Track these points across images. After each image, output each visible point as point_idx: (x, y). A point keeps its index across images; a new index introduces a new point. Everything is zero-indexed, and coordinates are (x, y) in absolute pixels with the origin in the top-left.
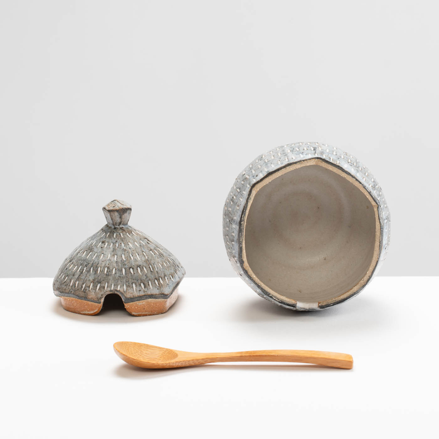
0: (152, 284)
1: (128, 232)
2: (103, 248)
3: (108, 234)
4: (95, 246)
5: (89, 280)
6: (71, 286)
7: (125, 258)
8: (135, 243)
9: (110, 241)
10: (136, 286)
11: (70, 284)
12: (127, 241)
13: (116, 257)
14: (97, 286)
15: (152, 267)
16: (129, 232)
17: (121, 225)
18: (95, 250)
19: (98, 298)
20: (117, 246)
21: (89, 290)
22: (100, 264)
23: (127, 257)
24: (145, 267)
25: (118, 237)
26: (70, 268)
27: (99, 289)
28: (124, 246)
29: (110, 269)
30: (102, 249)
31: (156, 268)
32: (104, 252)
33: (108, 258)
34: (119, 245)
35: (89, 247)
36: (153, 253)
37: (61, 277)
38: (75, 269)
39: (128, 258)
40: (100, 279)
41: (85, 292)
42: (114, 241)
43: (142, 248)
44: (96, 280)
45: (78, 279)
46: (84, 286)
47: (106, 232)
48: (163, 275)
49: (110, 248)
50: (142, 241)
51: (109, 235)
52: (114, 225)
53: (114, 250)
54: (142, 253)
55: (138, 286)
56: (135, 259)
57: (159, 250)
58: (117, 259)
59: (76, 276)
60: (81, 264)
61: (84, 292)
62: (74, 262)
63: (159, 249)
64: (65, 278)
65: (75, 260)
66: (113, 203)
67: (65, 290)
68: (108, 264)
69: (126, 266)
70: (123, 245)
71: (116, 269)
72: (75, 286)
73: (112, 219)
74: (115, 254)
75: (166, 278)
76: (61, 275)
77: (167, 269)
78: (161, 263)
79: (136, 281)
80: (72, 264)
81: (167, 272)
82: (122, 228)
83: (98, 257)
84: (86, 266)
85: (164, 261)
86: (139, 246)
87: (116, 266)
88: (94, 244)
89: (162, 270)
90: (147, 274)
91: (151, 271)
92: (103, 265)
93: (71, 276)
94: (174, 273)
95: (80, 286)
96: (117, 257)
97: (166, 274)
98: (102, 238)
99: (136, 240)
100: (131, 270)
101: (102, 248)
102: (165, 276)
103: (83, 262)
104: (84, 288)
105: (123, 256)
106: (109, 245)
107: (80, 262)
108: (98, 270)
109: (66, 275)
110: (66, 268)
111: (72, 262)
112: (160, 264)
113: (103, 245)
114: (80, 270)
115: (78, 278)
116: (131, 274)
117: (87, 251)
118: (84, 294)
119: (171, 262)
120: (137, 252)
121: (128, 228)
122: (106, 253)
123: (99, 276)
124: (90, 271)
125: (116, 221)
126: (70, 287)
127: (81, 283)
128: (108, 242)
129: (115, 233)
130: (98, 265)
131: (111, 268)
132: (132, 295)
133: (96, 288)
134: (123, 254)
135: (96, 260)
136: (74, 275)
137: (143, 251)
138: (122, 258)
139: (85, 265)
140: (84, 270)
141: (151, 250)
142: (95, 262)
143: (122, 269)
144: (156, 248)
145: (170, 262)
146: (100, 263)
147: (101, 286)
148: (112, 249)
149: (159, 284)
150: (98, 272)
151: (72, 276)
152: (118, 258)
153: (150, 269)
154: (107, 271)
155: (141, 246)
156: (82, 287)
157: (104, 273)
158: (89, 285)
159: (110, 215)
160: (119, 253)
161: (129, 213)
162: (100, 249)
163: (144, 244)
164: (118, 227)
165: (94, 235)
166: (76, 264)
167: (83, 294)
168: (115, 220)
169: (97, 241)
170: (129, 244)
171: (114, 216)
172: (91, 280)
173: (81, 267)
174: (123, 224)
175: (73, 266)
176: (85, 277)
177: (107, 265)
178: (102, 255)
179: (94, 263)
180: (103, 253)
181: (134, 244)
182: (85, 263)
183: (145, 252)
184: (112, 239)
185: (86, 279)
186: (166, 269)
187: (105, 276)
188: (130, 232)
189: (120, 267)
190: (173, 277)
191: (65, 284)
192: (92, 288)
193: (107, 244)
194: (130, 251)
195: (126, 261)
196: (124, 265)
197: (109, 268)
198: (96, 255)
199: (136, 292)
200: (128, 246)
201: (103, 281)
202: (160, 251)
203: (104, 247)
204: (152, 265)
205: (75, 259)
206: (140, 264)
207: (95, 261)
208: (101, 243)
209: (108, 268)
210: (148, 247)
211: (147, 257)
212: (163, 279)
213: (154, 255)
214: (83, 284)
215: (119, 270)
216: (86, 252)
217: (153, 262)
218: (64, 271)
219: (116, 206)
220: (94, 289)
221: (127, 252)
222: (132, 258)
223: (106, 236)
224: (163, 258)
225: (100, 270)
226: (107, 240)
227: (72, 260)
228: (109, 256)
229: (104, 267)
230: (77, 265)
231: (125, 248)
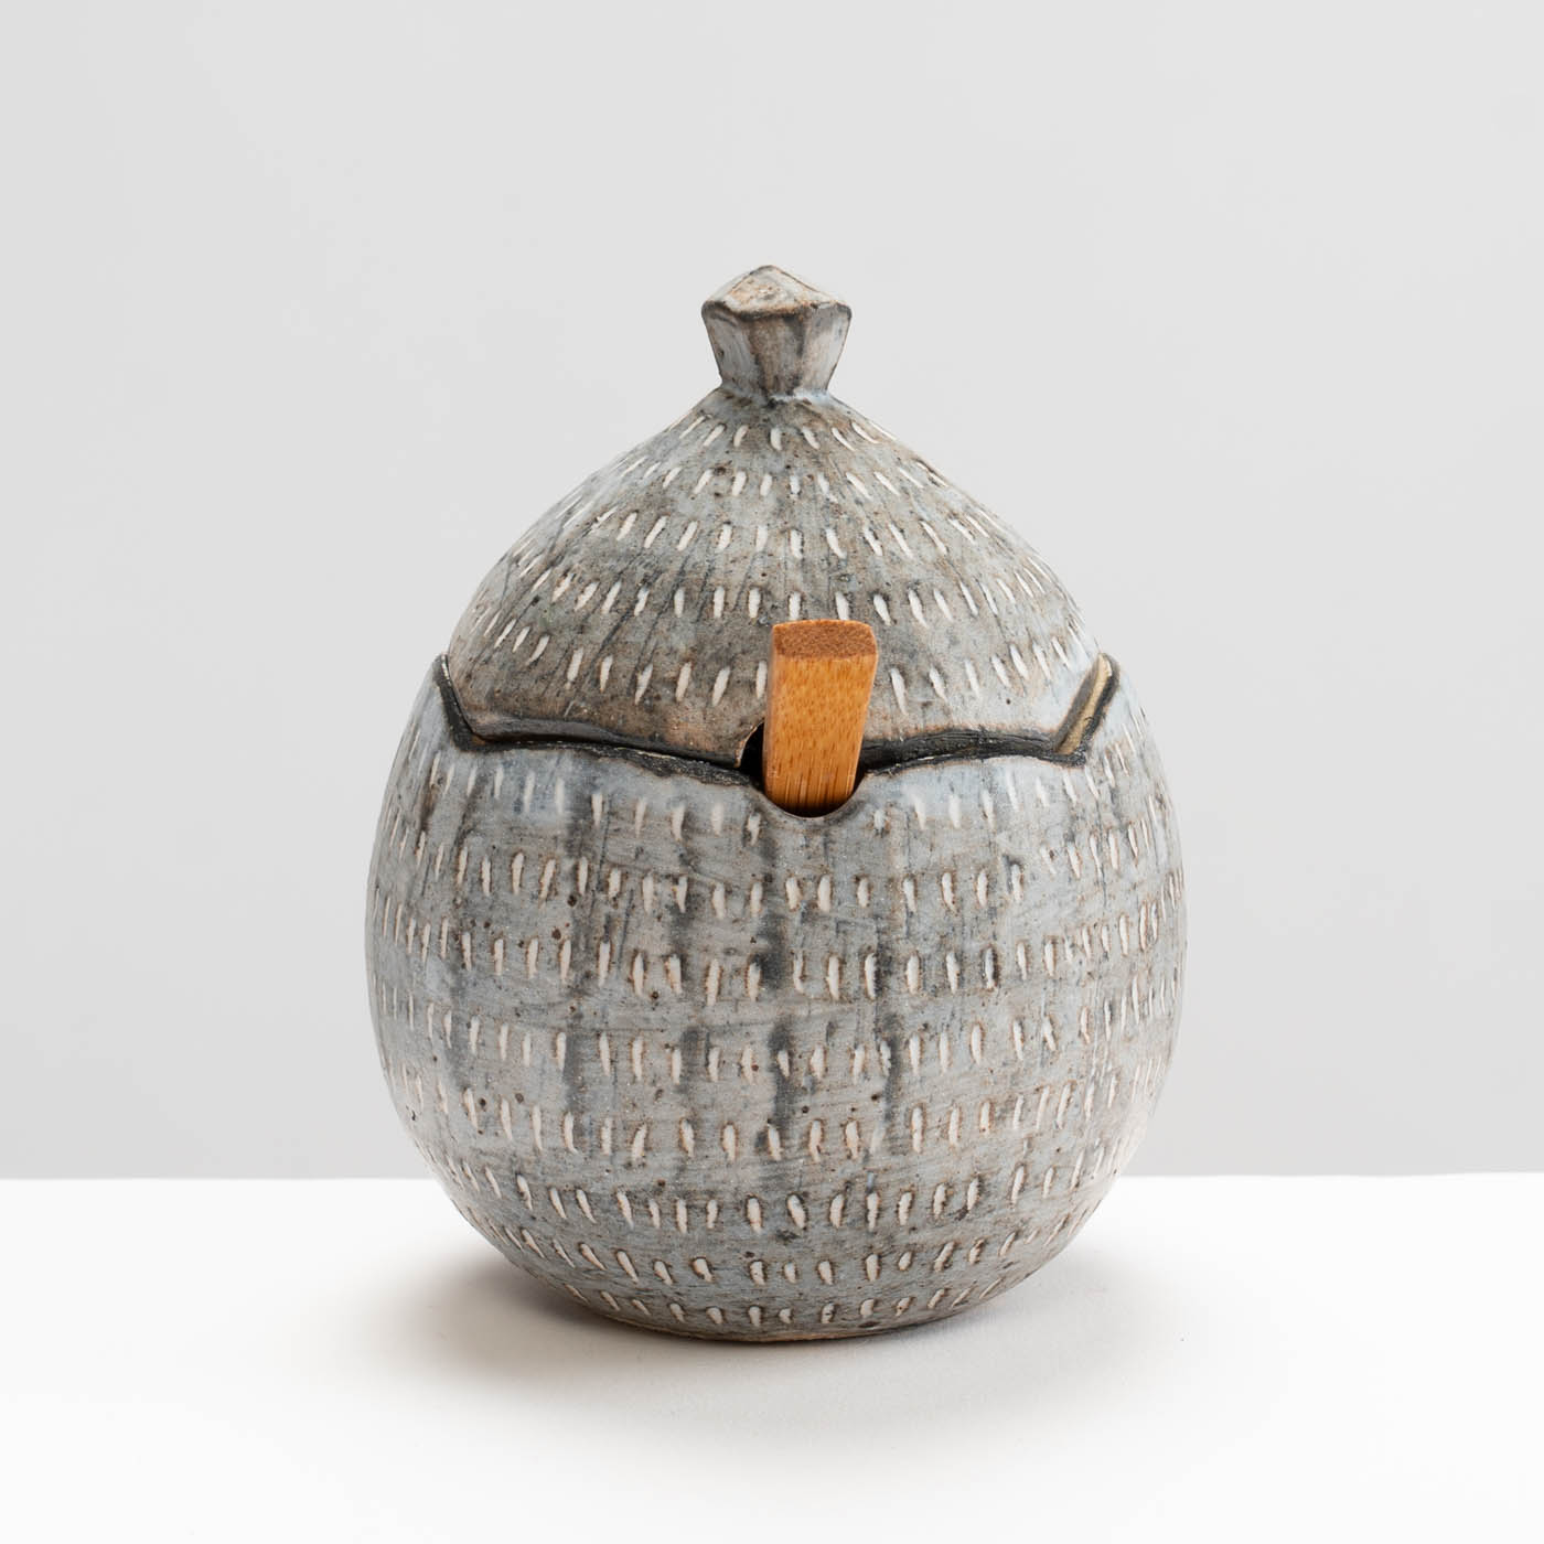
0: (978, 678)
1: (835, 425)
2: (727, 500)
3: (741, 432)
4: (681, 487)
5: (672, 651)
6: (573, 683)
7: (842, 545)
8: (879, 476)
9: (757, 465)
10: (907, 683)
11: (566, 672)
12: (842, 467)
13: (795, 538)
14: (713, 680)
15: (972, 595)
16: (841, 424)
17: (801, 389)
18: (685, 507)
19: (719, 738)
20: (795, 488)
21: (674, 700)
22: (718, 575)
23: (852, 541)
24: (942, 593)
25: (792, 447)
26: (558, 593)
27: (725, 693)
28: (831, 488)
29: (773, 598)
30: (721, 501)
31: (990, 599)
32: (733, 517)
33: (760, 547)
34: (802, 485)
35: (649, 495)
36: (964, 531)
37: (509, 641)
38: (584, 600)
39: (858, 546)
40: (726, 644)
41: (651, 710)
42: (779, 467)
43: (915, 503)
44: (709, 651)
45: (610, 646)
46: (644, 679)
47: (724, 425)
48: (1023, 639)
49: (760, 497)
50: (906, 468)
51: (745, 437)
52: (765, 390)
53: (783, 507)
54: (917, 526)
55: (917, 683)
56: (893, 554)
57: (984, 520)
58: (802, 551)
59: (600, 635)
60: (619, 576)
61: (651, 704)
62: (577, 565)
63: (984, 515)
64: (534, 646)
65: (578, 557)
66: (758, 280)
67: (540, 699)
68: (764, 575)
69: (853, 587)
70: (823, 484)
71: (803, 600)
72: (598, 681)
73: (758, 360)
74: (793, 528)
75: (1038, 651)
76: (507, 631)
77: (1036, 606)
78: (1010, 580)
79: (906, 658)
80: (565, 575)
81: (1042, 627)
82: (803, 406)
83: (706, 537)
84: (647, 582)
85: (1018, 572)
86: (900, 491)
87: (804, 582)
88: (670, 477)
89: (1015, 612)
90: (953, 626)
91: (972, 615)
92: (737, 577)
93: (568, 635)
94: (1068, 632)
95: (625, 682)
96: (803, 543)
97: (1036, 630)
98: (713, 450)
99: (882, 464)
100: (879, 603)
101: (717, 495)
102: (1032, 640)
103: (625, 565)
104: (647, 691)
105: (831, 536)
106: (752, 483)
107: (608, 565)
108: (713, 603)
109: (538, 628)
110: (529, 598)
111: (560, 568)
112: (1004, 581)
113: (722, 482)
114: (617, 602)
115: (608, 639)
116: (883, 622)
117: (637, 511)
118: (647, 717)
119: (1046, 577)
120: (894, 523)
121: (832, 409)
122: (746, 523)
123: (719, 632)
124: (672, 606)
125: (776, 371)
126: (568, 685)
127: (627, 664)
128: (744, 470)
129: (773, 426)
130: (712, 580)
131: (779, 594)
132: (889, 723)
133: (712, 689)
134: (828, 526)
135: (698, 556)
136: (582, 627)
137: (922, 520)
138: (829, 548)
139: (638, 579)
140: (637, 601)
141: (954, 515)
142: (694, 566)
143: (834, 601)
144: (972, 506)
145: (1042, 577)
146: (720, 566)
147: (735, 678)
148: (771, 503)
149: (1011, 678)
150: (712, 609)
151: (574, 634)
152: (807, 545)
153: (966, 602)
154: (761, 608)
155: (904, 490)
156: (634, 684)
157: (746, 617)
158: (673, 674)
159: (751, 338)
160: (812, 522)
161: (840, 331)
162: (710, 505)
163: (920, 486)
164: (786, 399)
165: (658, 440)
166: (588, 577)
167: (641, 719)
168: (772, 363)
169: (685, 464)
170: (850, 482)
171: (769, 344)
172: (682, 648)
173: (620, 592)
174: (809, 387)
175: (572, 587)
176: (649, 638)
177: (757, 578)
178: (727, 530)
179: (687, 568)
180: (728, 523)
181: (874, 484)
182: (641, 571)
183: (929, 524)
184: (764, 457)
185: (652, 644)
186: (1033, 609)
187: (752, 631)
188: (846, 423)
189: (825, 589)
190: (1068, 651)
191: (537, 671)
192: (687, 690)
193: (740, 478)
194: (860, 512)
195: (846, 560)
196: (839, 579)
197: (769, 593)
198: (692, 528)
199: (909, 711)
200: (847, 491)
201: (744, 653)
202: (990, 525)
203: (730, 491)
204: (973, 584)
205: (575, 552)
206: (915, 577)
207: (691, 561)
208: (707, 475)
209: (765, 592)
210: (938, 502)
211: (942, 548)
212: (1026, 653)
213: (970, 537)
214: (640, 668)
215: (818, 602)
216: (633, 517)
217: (975, 573)
218: (518, 611)
219: (782, 296)
220: (697, 696)
221: (849, 519)
222: (875, 545)
223: (732, 441)
224: (1012, 558)
225: (726, 604)
226: (740, 459)
227: (561, 556)
228: (763, 533)
229: (745, 589)
230: (597, 579)
231: (833, 499)
